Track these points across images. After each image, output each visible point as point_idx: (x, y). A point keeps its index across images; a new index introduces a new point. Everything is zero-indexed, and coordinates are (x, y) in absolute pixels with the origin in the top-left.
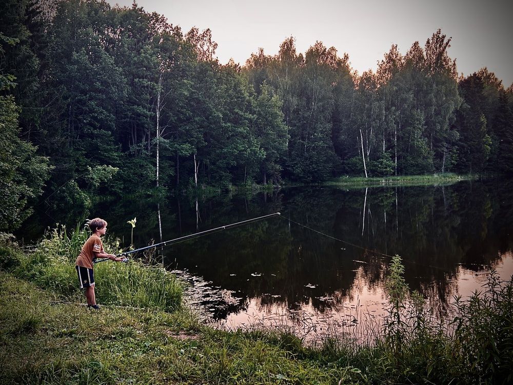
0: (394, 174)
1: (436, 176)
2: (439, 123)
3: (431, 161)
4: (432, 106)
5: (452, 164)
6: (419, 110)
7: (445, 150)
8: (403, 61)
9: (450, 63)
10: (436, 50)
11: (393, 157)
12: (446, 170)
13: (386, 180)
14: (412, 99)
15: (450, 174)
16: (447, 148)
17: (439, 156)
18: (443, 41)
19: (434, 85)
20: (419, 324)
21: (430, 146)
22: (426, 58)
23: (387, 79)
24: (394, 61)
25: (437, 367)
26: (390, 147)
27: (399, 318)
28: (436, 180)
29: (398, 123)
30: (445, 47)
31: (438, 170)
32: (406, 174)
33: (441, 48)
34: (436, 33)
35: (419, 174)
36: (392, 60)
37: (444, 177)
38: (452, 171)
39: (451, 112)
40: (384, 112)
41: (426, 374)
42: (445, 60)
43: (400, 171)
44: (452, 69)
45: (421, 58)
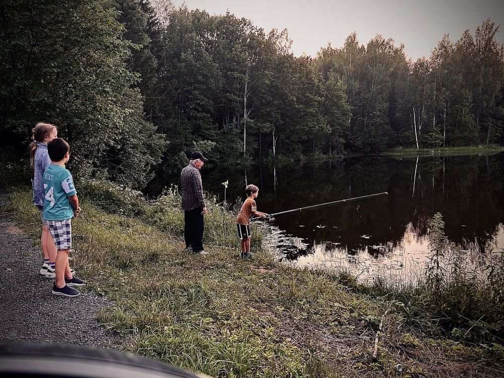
0: (442, 145)
1: (480, 147)
2: (485, 100)
3: (477, 134)
4: (480, 86)
5: (496, 136)
6: (467, 90)
7: (490, 124)
8: (454, 47)
9: (498, 47)
10: (486, 35)
11: (442, 131)
12: (490, 142)
13: (435, 151)
14: (461, 81)
15: (494, 146)
16: (492, 123)
17: (485, 129)
18: (492, 28)
19: (483, 68)
20: (456, 270)
21: (476, 121)
22: (475, 44)
23: (439, 64)
24: (446, 48)
25: (470, 305)
26: (440, 122)
27: (438, 264)
28: (481, 150)
29: (448, 101)
30: (494, 34)
31: (483, 141)
32: (453, 145)
33: (490, 34)
34: (485, 21)
35: (465, 145)
36: (444, 47)
37: (489, 148)
38: (496, 142)
39: (497, 91)
40: (435, 92)
41: (460, 310)
42: (493, 45)
43: (448, 143)
44: (500, 52)
45: (471, 44)
